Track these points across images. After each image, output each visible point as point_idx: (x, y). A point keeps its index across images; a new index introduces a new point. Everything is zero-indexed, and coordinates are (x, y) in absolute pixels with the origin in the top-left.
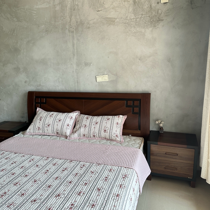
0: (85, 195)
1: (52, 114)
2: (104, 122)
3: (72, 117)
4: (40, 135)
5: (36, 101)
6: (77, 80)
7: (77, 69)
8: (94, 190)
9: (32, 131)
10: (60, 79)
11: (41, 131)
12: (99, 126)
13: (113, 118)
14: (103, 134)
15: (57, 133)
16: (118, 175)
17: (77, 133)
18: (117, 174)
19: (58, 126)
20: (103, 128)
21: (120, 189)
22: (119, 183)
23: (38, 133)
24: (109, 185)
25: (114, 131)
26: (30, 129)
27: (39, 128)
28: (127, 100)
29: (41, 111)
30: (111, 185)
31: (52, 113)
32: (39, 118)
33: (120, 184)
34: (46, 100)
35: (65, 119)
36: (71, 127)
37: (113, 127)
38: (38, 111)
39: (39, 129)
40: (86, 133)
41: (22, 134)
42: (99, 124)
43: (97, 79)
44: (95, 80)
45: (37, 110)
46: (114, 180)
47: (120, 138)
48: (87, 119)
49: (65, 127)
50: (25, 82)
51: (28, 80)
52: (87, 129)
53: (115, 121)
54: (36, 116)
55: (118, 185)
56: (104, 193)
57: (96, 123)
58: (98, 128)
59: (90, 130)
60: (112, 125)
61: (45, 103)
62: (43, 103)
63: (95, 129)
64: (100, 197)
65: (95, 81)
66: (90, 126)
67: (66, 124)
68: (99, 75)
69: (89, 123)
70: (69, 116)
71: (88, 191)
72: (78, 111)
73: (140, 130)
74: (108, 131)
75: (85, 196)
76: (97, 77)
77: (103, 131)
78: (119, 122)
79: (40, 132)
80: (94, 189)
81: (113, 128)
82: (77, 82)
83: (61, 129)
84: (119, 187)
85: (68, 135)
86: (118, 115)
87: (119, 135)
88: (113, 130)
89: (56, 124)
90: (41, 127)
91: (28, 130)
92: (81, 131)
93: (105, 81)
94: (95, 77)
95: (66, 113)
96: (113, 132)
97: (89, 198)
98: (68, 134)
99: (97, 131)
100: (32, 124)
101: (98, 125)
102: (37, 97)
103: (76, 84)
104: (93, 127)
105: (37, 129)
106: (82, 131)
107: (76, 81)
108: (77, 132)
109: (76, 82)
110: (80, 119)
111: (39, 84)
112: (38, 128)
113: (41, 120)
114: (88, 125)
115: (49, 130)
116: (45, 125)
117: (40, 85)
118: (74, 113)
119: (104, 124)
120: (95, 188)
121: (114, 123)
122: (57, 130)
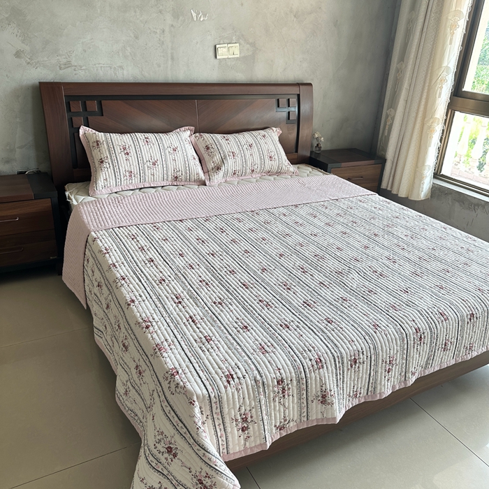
5: (72, 110)
6: (172, 54)
7: (172, 26)
9: (113, 183)
12: (256, 150)
15: (176, 177)
19: (176, 163)
20: (265, 153)
27: (130, 172)
39: (130, 176)
49: (191, 163)
50: (18, 54)
58: (258, 154)
61: (100, 114)
62: (93, 113)
65: (214, 57)
67: (190, 156)
72: (188, 127)
77: (267, 160)
85: (203, 178)
89: (169, 157)
90: (135, 170)
104: (248, 154)
106: (230, 164)
109: (170, 58)
111: (65, 61)
112: (128, 174)
113: (127, 154)
116: (143, 163)
117: (68, 65)
122: (176, 170)
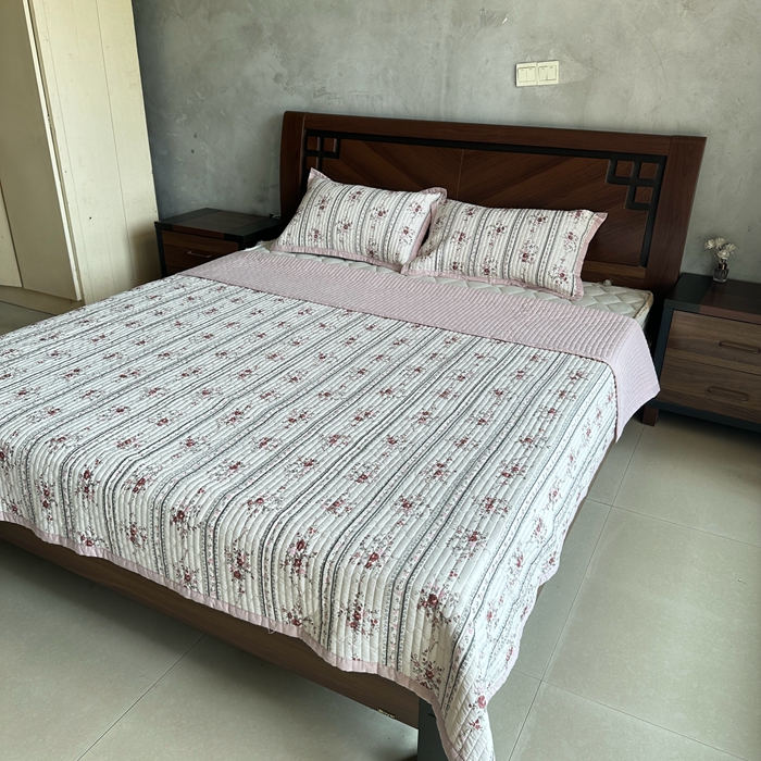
0: (461, 399)
1: (359, 193)
2: (527, 227)
3: (419, 207)
4: (318, 256)
5: (309, 148)
6: (448, 78)
7: (451, 36)
8: (485, 393)
9: (295, 241)
10: (390, 71)
11: (321, 244)
12: (507, 238)
13: (558, 218)
14: (517, 267)
15: (371, 252)
16: (558, 371)
17: (434, 259)
18: (553, 367)
19: (374, 232)
21: (561, 400)
22: (557, 388)
23: (312, 248)
24: (529, 387)
25: (555, 260)
26: (289, 235)
27: (317, 232)
28: (616, 157)
29: (321, 180)
30: (535, 389)
31: (357, 188)
32: (316, 202)
33: (562, 389)
34: (339, 143)
35: (397, 211)
36: (414, 237)
37: (555, 246)
38: (312, 180)
39: (316, 236)
40: (462, 259)
41: (264, 249)
42: (508, 235)
43: (520, 73)
44: (509, 78)
45: (311, 176)
46: (544, 378)
47: (572, 283)
48: (471, 214)
49: (396, 236)
50: (277, 78)
51: (285, 71)
52: (466, 246)
53: (562, 226)
54: (309, 195)
55: (554, 391)
56: (512, 401)
57: (499, 230)
58: (504, 245)
59: (474, 250)
60: (550, 242)
61: (337, 156)
62: (330, 154)
63: (492, 250)
64: (501, 408)
65: (512, 83)
66: (478, 237)
67: (399, 227)
68: (528, 59)
69: (474, 227)
70: (411, 201)
71: (467, 392)
72: (439, 189)
73: (646, 266)
74: (537, 258)
75: (459, 402)
76: (518, 66)
78: (577, 234)
80: (484, 389)
81: (554, 251)
82: (448, 85)
83: (384, 241)
84: (558, 395)
85: (403, 263)
86: (574, 209)
87: (570, 275)
88: (553, 254)
89: (369, 223)
90: (322, 231)
91: (284, 237)
92: (447, 251)
93: (547, 83)
94: (512, 69)
95: (401, 193)
96: (550, 262)
97: (470, 407)
98: (404, 258)
99: (498, 254)
100: (295, 217)
101: (504, 237)
102: (311, 133)
103: (444, 92)
104: (486, 240)
105: (310, 235)
106: (451, 251)
107: (444, 81)
108: (433, 254)
109: (444, 86)
110: (447, 214)
111: (319, 86)
112: (313, 233)
113: (322, 208)
114: (469, 232)
115: (347, 243)
116: (334, 224)
117: (322, 92)
118: (425, 193)
119: (525, 234)
120: (488, 390)
121: (560, 233)
122: (371, 243)
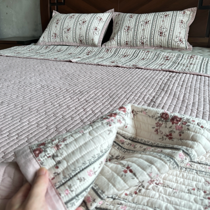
2: (160, 20)
9: (46, 40)
12: (151, 26)
13: (175, 14)
14: (157, 39)
15: (81, 41)
17: (116, 41)
19: (81, 31)
20: (158, 29)
23: (54, 42)
25: (176, 33)
26: (44, 37)
27: (55, 34)
29: (58, 14)
32: (55, 21)
35: (92, 20)
36: (100, 32)
37: (176, 27)
39: (55, 36)
40: (130, 39)
42: (151, 24)
45: (53, 14)
48: (131, 17)
49: (91, 31)
52: (131, 33)
53: (177, 17)
57: (146, 23)
58: (150, 30)
59: (135, 34)
60: (173, 24)
62: (61, 4)
63: (144, 32)
66: (136, 27)
67: (93, 27)
69: (134, 23)
70: (97, 16)
74: (167, 34)
77: (157, 35)
79: (57, 40)
81: (175, 29)
83: (86, 34)
87: (184, 40)
88: (175, 31)
89: (78, 27)
92: (122, 36)
95: (93, 14)
96: (174, 34)
98: (96, 41)
99: (147, 34)
101: (149, 26)
105: (52, 36)
106: (124, 36)
110: (120, 19)
112: (54, 35)
114: (132, 25)
119: (160, 22)
121: (177, 21)
122: (80, 36)
